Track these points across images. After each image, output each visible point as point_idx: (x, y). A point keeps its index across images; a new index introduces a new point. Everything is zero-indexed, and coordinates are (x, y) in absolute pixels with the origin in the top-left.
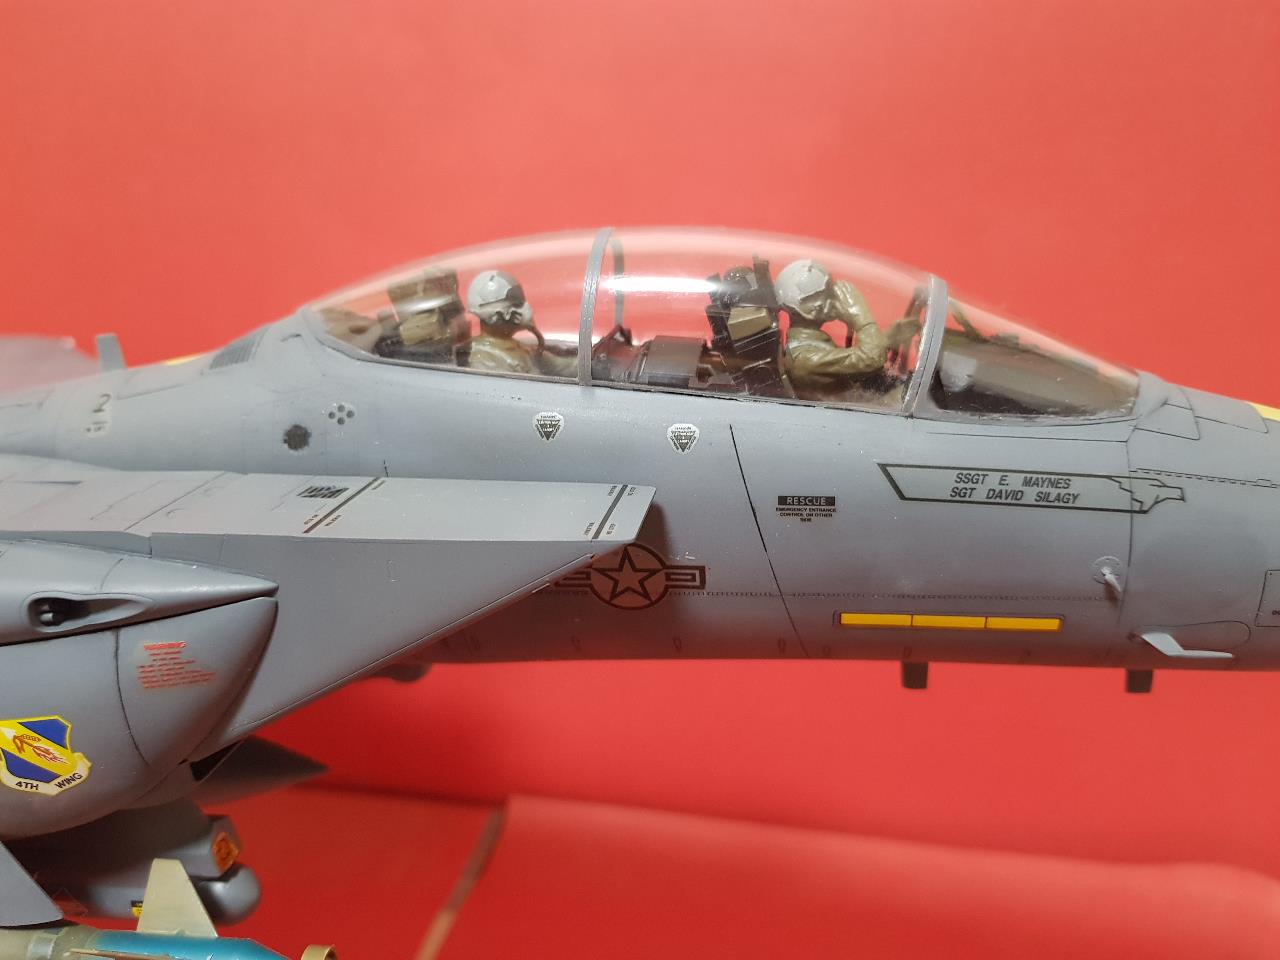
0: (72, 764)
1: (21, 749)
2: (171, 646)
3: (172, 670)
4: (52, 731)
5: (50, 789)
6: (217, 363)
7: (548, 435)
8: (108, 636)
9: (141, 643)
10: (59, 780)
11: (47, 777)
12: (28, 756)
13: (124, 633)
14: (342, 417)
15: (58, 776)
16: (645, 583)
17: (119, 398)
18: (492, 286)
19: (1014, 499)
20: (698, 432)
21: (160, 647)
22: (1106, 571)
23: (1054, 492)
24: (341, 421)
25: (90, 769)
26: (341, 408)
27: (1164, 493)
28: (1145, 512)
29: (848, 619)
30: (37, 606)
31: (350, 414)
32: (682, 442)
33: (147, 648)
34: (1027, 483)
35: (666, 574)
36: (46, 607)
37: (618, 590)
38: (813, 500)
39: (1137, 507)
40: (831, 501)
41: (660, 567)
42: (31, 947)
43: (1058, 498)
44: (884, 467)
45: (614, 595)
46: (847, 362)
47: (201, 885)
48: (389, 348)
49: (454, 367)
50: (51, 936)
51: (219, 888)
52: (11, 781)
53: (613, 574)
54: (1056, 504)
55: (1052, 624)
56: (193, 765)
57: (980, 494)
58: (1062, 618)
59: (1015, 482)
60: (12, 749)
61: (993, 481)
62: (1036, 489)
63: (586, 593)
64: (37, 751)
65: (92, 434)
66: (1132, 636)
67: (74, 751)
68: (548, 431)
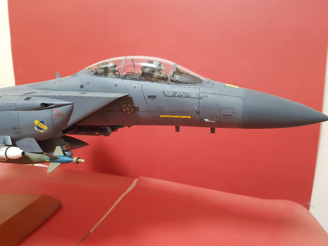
0: (45, 128)
1: (38, 125)
2: (59, 111)
3: (59, 114)
4: (42, 122)
5: (42, 131)
6: (72, 76)
7: (116, 86)
8: (51, 109)
9: (55, 111)
10: (43, 130)
11: (42, 129)
12: (39, 126)
13: (53, 109)
14: (88, 83)
15: (43, 129)
16: (131, 110)
17: (58, 81)
18: (112, 65)
19: (181, 96)
20: (137, 86)
21: (58, 111)
22: (196, 108)
23: (187, 95)
24: (88, 84)
25: (48, 128)
26: (88, 82)
27: (204, 96)
28: (201, 99)
29: (161, 116)
30: (42, 104)
31: (89, 83)
32: (135, 87)
33: (56, 111)
34: (184, 94)
35: (133, 108)
36: (43, 105)
37: (127, 111)
38: (153, 96)
39: (200, 98)
40: (155, 96)
41: (132, 107)
42: (38, 156)
43: (188, 96)
44: (163, 91)
45: (126, 112)
46: (161, 76)
47: (64, 151)
48: (96, 74)
49: (104, 76)
50: (41, 155)
51: (66, 153)
52: (37, 129)
53: (126, 108)
54: (188, 97)
55: (190, 117)
56: (63, 131)
57: (177, 95)
58: (191, 116)
59: (182, 94)
60: (37, 125)
61: (179, 94)
62: (185, 95)
63: (122, 111)
64: (41, 125)
65: (54, 86)
66: (203, 119)
67: (46, 125)
68: (116, 85)
